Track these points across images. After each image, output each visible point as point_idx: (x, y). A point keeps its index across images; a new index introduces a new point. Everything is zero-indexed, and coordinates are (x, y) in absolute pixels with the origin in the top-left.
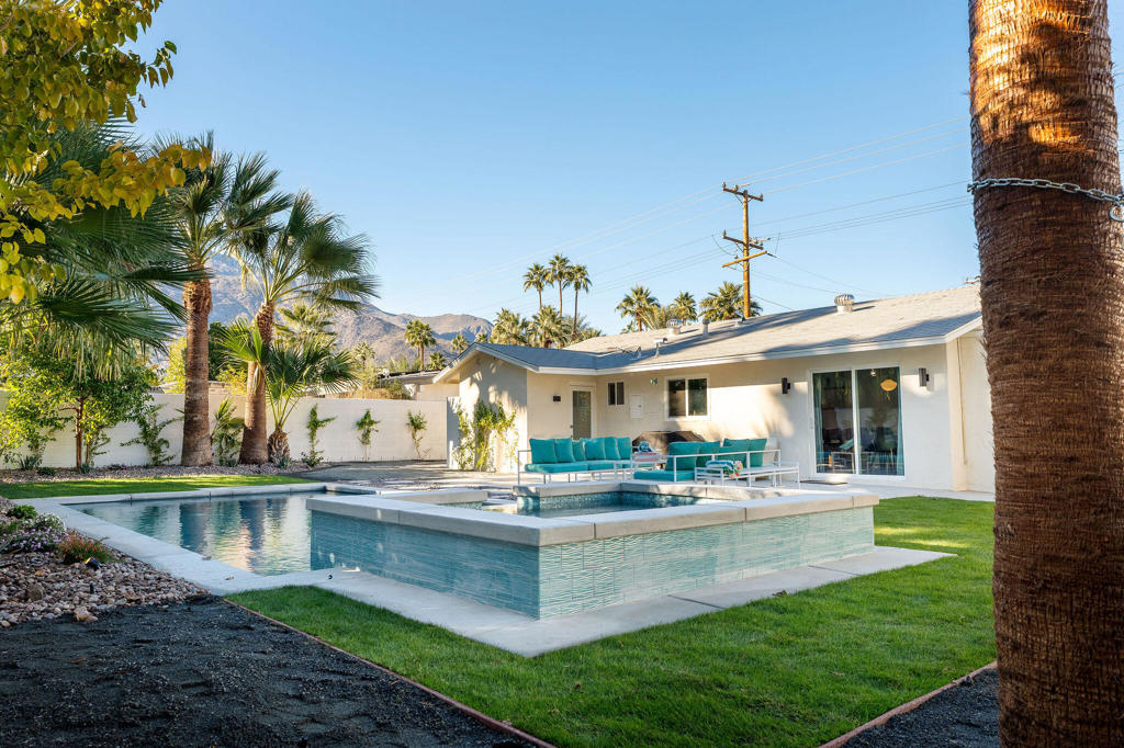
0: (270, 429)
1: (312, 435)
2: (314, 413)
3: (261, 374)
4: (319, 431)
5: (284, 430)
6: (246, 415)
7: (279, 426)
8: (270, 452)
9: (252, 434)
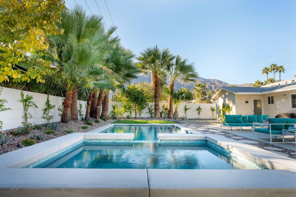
0: (174, 110)
1: (185, 112)
2: (186, 107)
3: (171, 98)
4: (187, 111)
5: (177, 110)
6: (169, 107)
7: (176, 109)
8: (174, 116)
9: (170, 111)
